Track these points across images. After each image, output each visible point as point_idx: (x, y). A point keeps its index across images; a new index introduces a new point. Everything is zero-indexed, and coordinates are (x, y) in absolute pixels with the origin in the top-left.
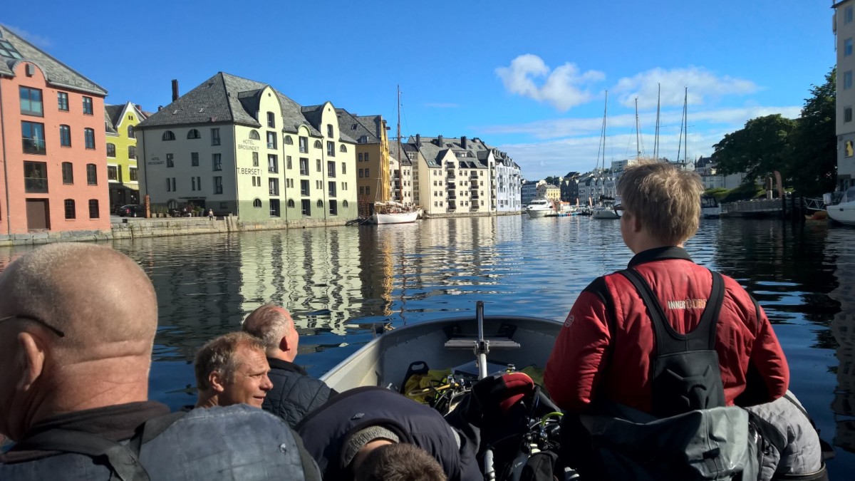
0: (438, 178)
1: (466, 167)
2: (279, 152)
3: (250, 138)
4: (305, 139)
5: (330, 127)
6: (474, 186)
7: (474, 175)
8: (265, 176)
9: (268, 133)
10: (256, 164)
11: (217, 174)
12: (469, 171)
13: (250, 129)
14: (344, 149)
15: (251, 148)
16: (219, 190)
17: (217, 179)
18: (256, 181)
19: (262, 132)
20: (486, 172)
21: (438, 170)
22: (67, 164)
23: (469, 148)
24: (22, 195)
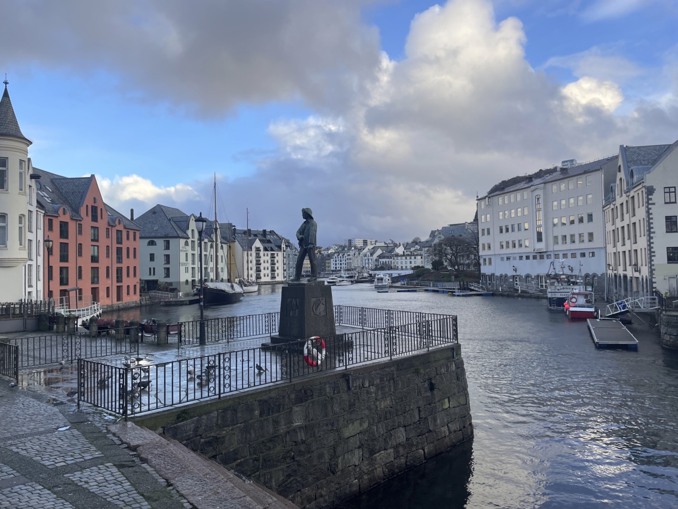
0: (249, 258)
1: (268, 251)
2: (196, 252)
3: (185, 245)
4: (206, 243)
6: (273, 263)
7: (273, 256)
8: (190, 266)
9: (192, 241)
10: (187, 260)
11: (167, 266)
12: (269, 253)
13: (185, 240)
14: (222, 247)
15: (185, 251)
16: (168, 275)
17: (168, 270)
18: (187, 270)
19: (189, 241)
20: (280, 254)
21: (249, 253)
22: (128, 267)
23: (268, 237)
24: (115, 284)
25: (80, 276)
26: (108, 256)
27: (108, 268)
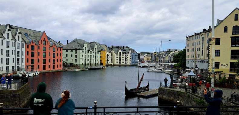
0: (117, 56)
1: (124, 54)
2: (86, 54)
3: (82, 52)
4: (91, 51)
5: (96, 49)
6: (126, 58)
7: (126, 56)
8: (84, 59)
9: (85, 51)
10: (83, 57)
11: (76, 59)
13: (82, 50)
14: (98, 53)
15: (82, 54)
16: (76, 61)
17: (76, 60)
20: (129, 55)
21: (117, 54)
22: (57, 59)
23: (125, 49)
24: (52, 64)
25: (39, 62)
26: (49, 55)
27: (49, 59)
